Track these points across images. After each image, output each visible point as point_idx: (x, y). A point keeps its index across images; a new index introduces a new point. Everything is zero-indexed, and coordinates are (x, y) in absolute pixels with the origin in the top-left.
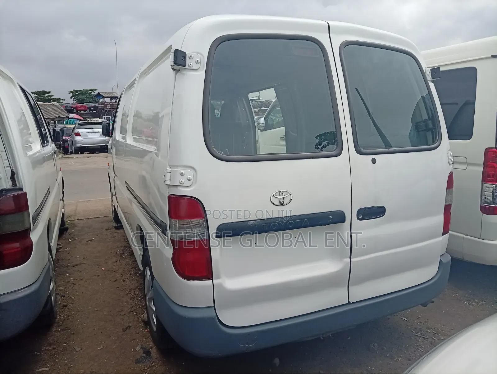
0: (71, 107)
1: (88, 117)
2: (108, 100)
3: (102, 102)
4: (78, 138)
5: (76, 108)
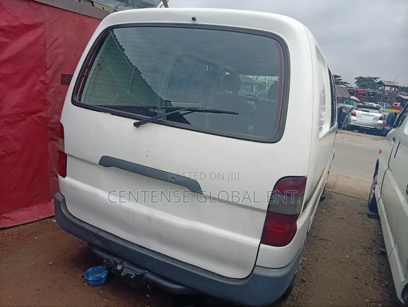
0: (353, 90)
1: (366, 101)
2: (387, 88)
3: (382, 89)
4: (353, 118)
5: (357, 92)
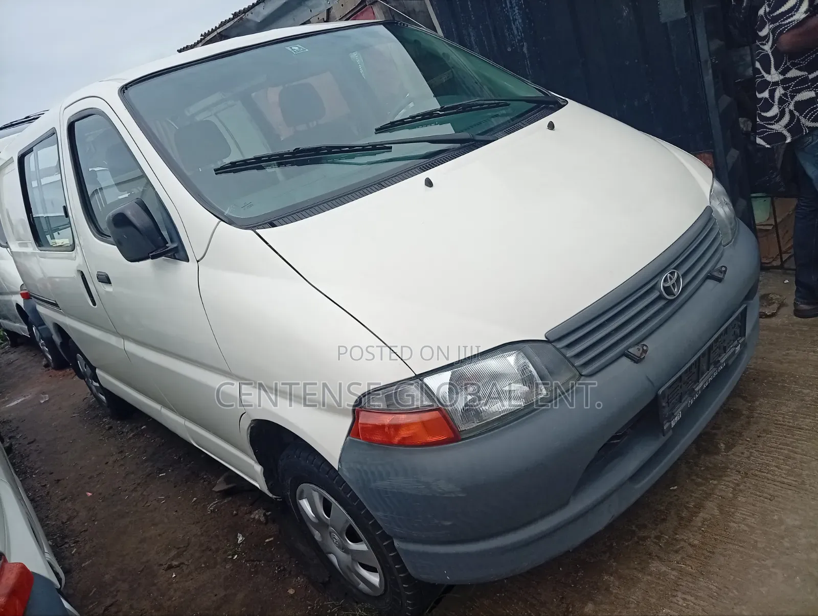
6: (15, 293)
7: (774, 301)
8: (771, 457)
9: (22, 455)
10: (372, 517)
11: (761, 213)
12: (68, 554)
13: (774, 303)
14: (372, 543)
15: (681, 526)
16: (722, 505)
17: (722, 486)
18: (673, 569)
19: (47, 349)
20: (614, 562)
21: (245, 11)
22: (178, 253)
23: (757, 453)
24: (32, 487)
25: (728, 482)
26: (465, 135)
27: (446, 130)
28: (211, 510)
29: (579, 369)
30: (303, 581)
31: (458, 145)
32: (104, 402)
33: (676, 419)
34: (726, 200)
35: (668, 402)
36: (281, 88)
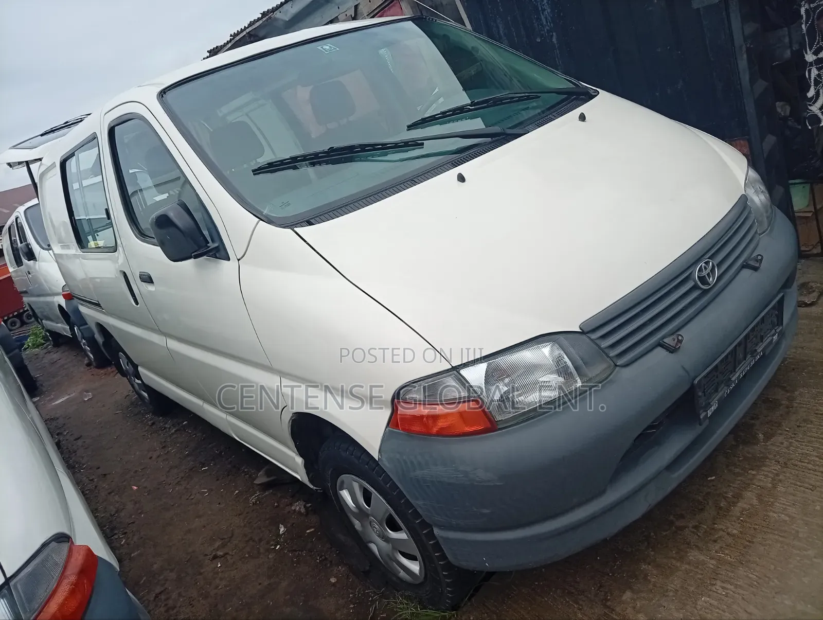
6: (57, 294)
7: (814, 289)
8: (812, 447)
9: (70, 451)
10: (412, 506)
11: (800, 199)
12: (118, 545)
13: (814, 291)
14: (412, 532)
15: (719, 516)
16: (761, 495)
17: (762, 476)
18: (712, 558)
19: (88, 348)
20: (651, 551)
21: (274, 10)
22: (220, 253)
23: (797, 443)
24: (81, 481)
25: (768, 471)
26: (496, 129)
27: (477, 124)
28: (253, 502)
29: (614, 360)
30: (344, 571)
31: (489, 139)
32: (146, 399)
33: (712, 408)
34: (761, 187)
35: (704, 392)
36: (310, 88)
